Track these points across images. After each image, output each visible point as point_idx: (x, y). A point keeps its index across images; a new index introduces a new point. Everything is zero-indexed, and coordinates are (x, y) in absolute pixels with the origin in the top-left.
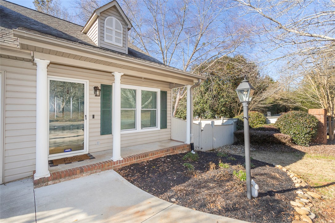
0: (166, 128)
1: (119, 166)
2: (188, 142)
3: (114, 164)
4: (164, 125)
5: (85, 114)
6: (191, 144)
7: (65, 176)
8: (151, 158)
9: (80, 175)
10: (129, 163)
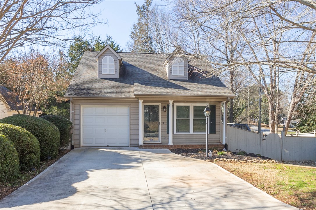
0: (215, 133)
1: (171, 148)
2: (224, 143)
3: (169, 146)
4: (213, 130)
5: (159, 122)
6: (225, 144)
7: (148, 147)
8: (190, 148)
9: (154, 148)
10: (176, 148)
